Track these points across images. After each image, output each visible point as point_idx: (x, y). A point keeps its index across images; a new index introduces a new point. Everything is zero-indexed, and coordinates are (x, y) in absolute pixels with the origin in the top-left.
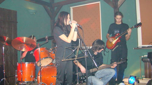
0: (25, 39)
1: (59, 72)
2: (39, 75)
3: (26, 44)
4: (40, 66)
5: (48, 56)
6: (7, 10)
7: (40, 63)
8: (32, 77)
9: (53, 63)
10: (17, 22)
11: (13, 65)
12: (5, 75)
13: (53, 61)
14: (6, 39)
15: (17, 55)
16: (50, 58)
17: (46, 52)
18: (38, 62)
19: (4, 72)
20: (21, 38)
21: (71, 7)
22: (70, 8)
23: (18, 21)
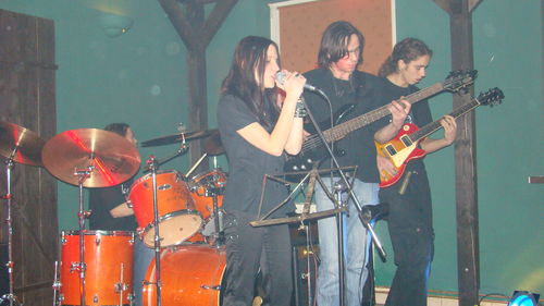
0: (94, 136)
1: (236, 267)
2: (147, 283)
3: (102, 156)
4: (157, 244)
5: (185, 204)
6: (15, 15)
7: (157, 233)
8: (120, 288)
9: (204, 233)
10: (56, 67)
11: (37, 240)
12: (11, 282)
13: (203, 226)
14: (20, 138)
15: (54, 200)
16: (195, 212)
17: (177, 188)
18: (147, 230)
19: (10, 271)
20: (79, 133)
21: (270, 5)
22: (269, 9)
23: (58, 61)
